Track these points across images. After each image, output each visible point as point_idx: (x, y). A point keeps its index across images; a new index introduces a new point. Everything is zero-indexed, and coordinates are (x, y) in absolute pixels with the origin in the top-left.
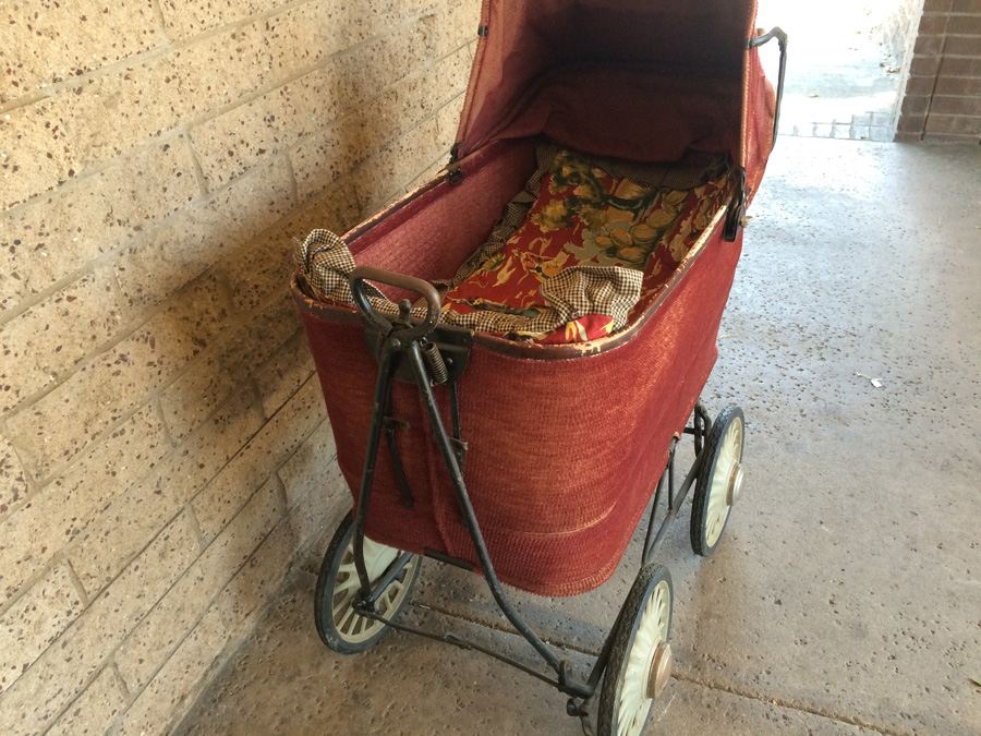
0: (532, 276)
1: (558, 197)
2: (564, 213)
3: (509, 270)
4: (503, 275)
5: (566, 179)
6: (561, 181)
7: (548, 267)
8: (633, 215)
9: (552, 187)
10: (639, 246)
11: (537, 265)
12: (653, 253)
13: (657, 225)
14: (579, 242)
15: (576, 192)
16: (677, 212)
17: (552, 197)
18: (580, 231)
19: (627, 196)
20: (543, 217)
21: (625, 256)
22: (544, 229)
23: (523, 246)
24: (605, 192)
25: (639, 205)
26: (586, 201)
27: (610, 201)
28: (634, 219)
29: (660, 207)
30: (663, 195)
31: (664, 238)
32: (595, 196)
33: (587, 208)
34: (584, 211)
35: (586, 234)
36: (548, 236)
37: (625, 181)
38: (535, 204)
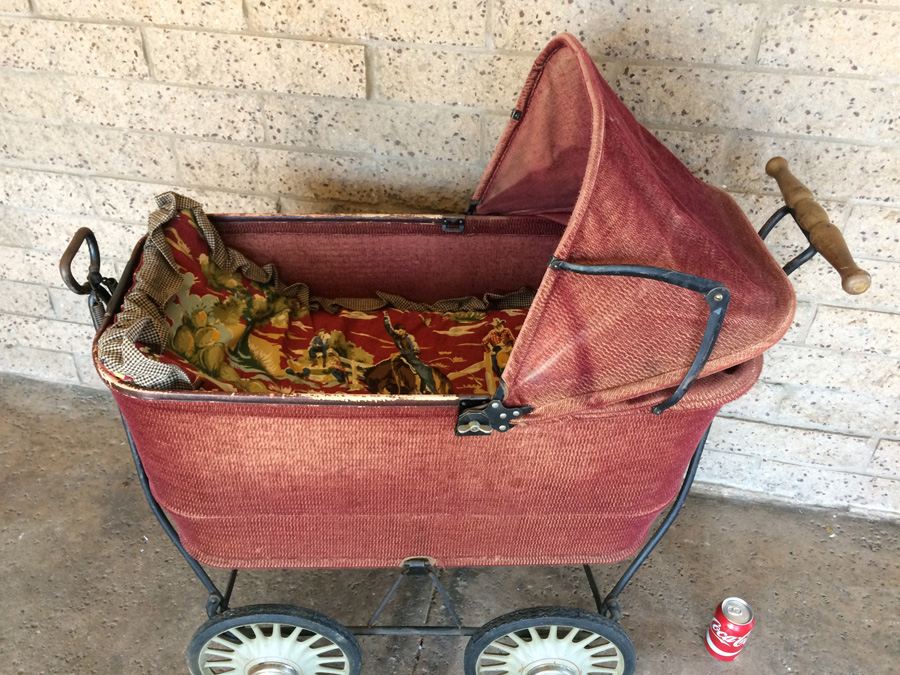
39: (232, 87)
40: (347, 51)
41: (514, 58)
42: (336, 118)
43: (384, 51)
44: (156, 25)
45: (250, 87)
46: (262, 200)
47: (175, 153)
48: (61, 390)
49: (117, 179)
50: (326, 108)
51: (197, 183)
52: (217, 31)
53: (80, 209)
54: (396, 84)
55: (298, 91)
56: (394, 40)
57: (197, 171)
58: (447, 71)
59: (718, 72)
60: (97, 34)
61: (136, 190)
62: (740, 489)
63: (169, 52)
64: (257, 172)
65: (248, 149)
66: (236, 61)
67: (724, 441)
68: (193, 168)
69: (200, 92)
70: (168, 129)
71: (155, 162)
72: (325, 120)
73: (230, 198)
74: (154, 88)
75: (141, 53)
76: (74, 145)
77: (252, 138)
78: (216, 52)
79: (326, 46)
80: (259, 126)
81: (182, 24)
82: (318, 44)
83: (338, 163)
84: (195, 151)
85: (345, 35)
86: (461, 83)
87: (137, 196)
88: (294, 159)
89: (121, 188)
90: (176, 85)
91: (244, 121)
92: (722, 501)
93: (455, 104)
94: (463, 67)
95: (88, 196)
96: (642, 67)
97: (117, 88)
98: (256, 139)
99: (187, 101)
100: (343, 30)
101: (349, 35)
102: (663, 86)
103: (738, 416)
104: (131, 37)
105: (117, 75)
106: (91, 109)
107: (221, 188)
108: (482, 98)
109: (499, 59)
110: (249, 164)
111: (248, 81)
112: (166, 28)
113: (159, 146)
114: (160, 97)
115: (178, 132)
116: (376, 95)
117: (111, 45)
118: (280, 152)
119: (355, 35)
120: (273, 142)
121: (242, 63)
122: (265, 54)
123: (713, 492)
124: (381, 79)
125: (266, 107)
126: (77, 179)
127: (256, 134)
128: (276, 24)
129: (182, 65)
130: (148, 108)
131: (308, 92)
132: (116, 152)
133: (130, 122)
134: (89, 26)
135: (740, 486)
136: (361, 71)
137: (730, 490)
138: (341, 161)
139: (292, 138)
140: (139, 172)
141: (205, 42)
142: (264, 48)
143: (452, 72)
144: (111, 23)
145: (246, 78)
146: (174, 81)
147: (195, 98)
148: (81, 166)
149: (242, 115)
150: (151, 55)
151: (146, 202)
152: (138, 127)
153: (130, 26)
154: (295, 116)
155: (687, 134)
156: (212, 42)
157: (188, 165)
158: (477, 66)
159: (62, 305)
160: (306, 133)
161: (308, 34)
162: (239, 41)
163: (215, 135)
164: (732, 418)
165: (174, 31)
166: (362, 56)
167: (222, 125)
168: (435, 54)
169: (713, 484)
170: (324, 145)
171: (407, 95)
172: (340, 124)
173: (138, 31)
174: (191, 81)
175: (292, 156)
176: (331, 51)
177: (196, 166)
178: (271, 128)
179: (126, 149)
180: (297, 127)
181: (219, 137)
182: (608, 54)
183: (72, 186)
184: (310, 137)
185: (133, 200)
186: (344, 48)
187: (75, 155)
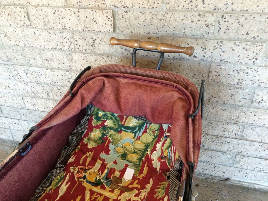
0: (80, 183)
1: (97, 127)
2: (100, 135)
3: (67, 183)
4: (63, 188)
5: (101, 118)
6: (98, 119)
7: (90, 174)
8: (133, 135)
9: (94, 122)
10: (137, 153)
11: (84, 174)
12: (144, 158)
13: (145, 142)
14: (107, 152)
15: (106, 124)
16: (154, 136)
17: (94, 127)
18: (108, 146)
19: (131, 125)
20: (89, 139)
21: (130, 159)
22: (89, 147)
23: (76, 163)
24: (120, 123)
25: (136, 130)
26: (111, 128)
27: (123, 129)
28: (134, 137)
29: (146, 132)
30: (148, 125)
31: (149, 150)
32: (115, 125)
33: (111, 132)
34: (110, 133)
35: (111, 146)
36: (91, 150)
37: (129, 117)
38: (85, 132)
39: (61, 29)
40: (105, 12)
41: (174, 13)
42: (102, 40)
43: (120, 13)
44: (32, 6)
45: (68, 29)
46: (74, 73)
47: (41, 56)
48: (6, 142)
49: (21, 66)
50: (97, 36)
51: (50, 67)
52: (55, 7)
53: (9, 77)
54: (125, 26)
55: (87, 30)
56: (124, 7)
57: (50, 62)
58: (146, 20)
59: (263, 16)
60: (10, 10)
61: (28, 70)
62: (263, 185)
63: (37, 16)
64: (72, 62)
65: (68, 53)
66: (62, 18)
67: (257, 167)
68: (48, 61)
69: (49, 31)
70: (38, 46)
71: (34, 59)
72: (97, 41)
73: (62, 72)
74: (32, 30)
75: (26, 17)
76: (5, 53)
77: (70, 49)
78: (54, 15)
79: (97, 11)
80: (72, 44)
81: (41, 4)
82: (94, 10)
83: (103, 58)
84: (48, 54)
85: (104, 6)
86: (152, 24)
87: (29, 72)
88: (86, 57)
89: (23, 69)
90: (41, 29)
91: (66, 42)
92: (255, 190)
93: (149, 33)
94: (152, 18)
95: (11, 72)
96: (230, 15)
97: (19, 30)
98: (71, 49)
99: (44, 35)
100: (104, 4)
101: (106, 6)
102: (239, 23)
103: (264, 157)
104: (23, 11)
105: (19, 26)
106: (10, 39)
107: (59, 68)
108: (160, 30)
109: (168, 14)
110: (69, 59)
111: (68, 26)
112: (36, 6)
113: (35, 52)
114: (35, 34)
115: (42, 47)
116: (117, 31)
117: (16, 14)
118: (80, 54)
119: (108, 6)
120: (78, 50)
121: (65, 19)
122: (73, 15)
123: (252, 186)
124: (119, 24)
125: (75, 37)
126: (7, 66)
127: (71, 47)
128: (77, 2)
129: (42, 21)
130: (31, 38)
131: (90, 30)
132: (20, 55)
133: (24, 44)
134: (7, 7)
135: (263, 184)
136: (111, 21)
137: (258, 185)
138: (104, 57)
139: (85, 49)
140: (29, 63)
141: (50, 11)
142: (73, 13)
143: (148, 20)
144: (15, 5)
145: (66, 25)
146: (39, 27)
147: (47, 34)
148: (8, 61)
149: (66, 40)
150: (31, 17)
151: (32, 74)
152: (27, 46)
153: (22, 6)
154: (86, 40)
155: (248, 43)
156: (53, 11)
157: (46, 60)
158: (158, 17)
159: (5, 112)
160: (90, 47)
161: (90, 6)
162: (63, 10)
163: (56, 48)
164: (261, 158)
165: (39, 8)
166: (111, 14)
167: (58, 44)
168: (141, 12)
169: (251, 183)
170: (97, 51)
171: (130, 30)
172: (103, 43)
173: (25, 8)
174: (46, 27)
175: (85, 55)
176: (99, 13)
177: (50, 60)
178: (77, 45)
179: (24, 54)
180: (87, 44)
181: (57, 49)
182: (215, 9)
183: (5, 68)
184: (92, 48)
185: (27, 73)
186: (104, 11)
187: (5, 57)
